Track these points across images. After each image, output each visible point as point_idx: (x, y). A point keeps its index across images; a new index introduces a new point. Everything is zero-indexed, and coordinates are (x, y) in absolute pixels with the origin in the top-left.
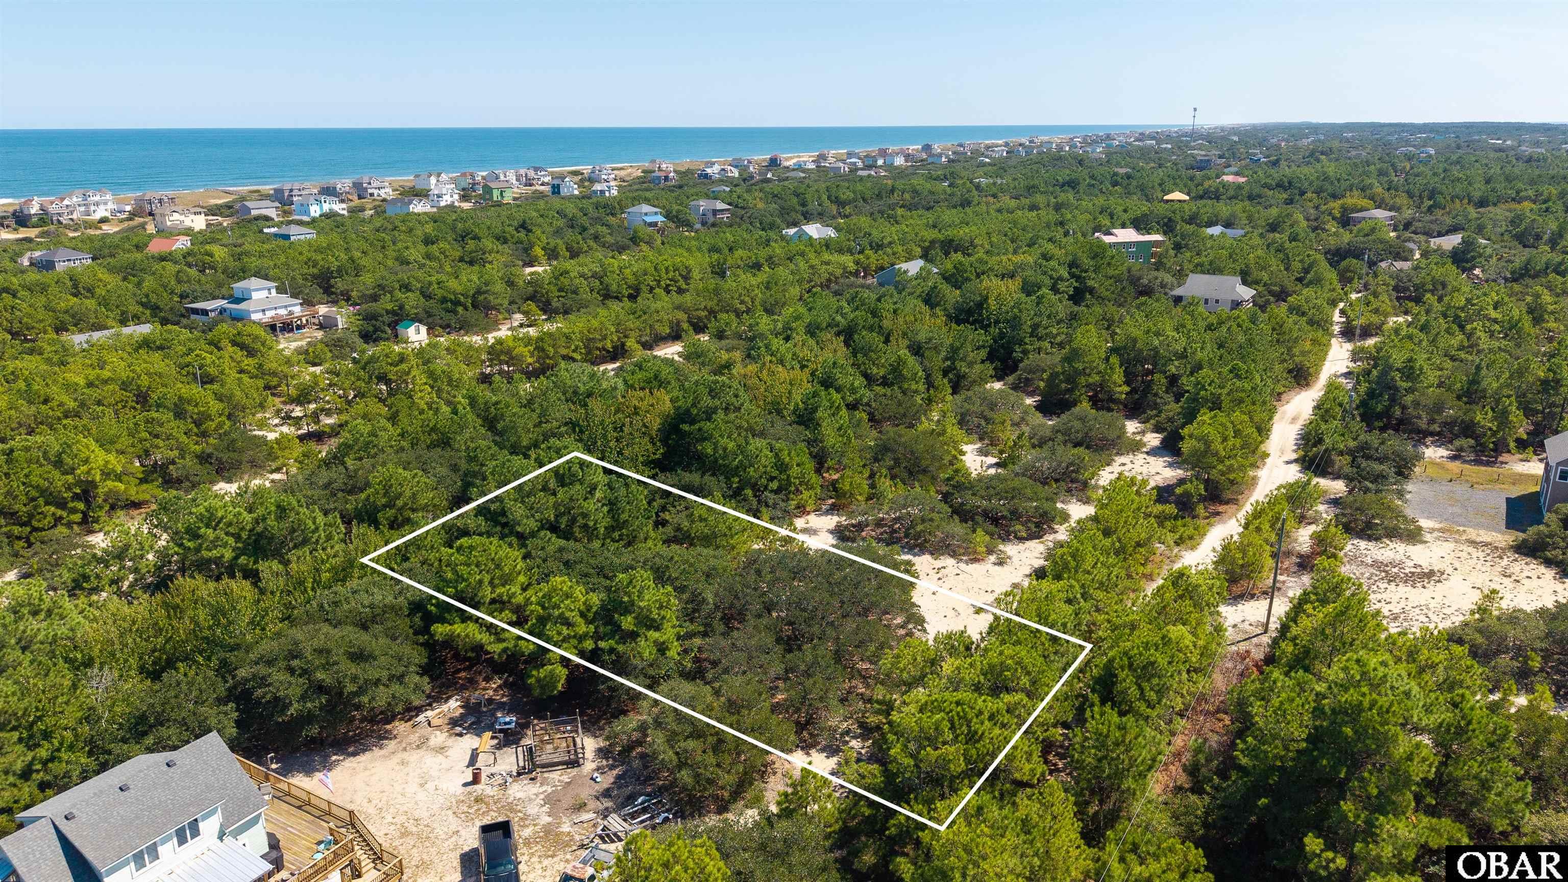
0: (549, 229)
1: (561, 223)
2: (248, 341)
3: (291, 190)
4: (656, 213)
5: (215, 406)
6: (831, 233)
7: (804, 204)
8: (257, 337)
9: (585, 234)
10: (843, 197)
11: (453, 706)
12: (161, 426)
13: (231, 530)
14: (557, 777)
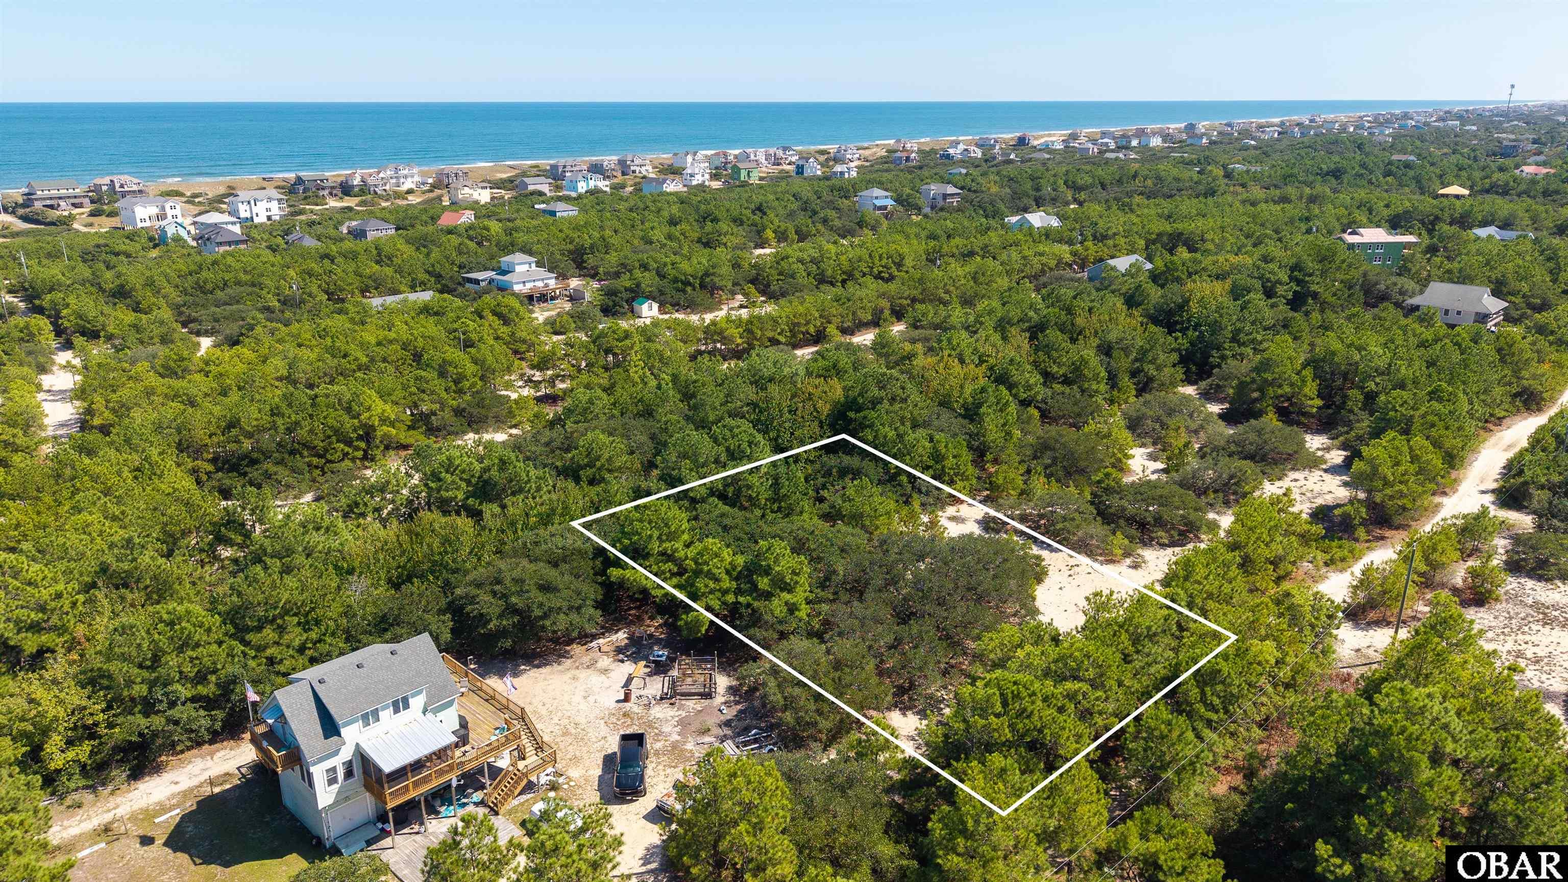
0: (782, 212)
1: (795, 206)
2: (505, 311)
3: (565, 167)
4: (886, 197)
5: (470, 368)
6: (1055, 222)
7: (1038, 189)
8: (512, 309)
9: (816, 218)
10: (1080, 182)
11: (621, 637)
12: (427, 382)
13: (464, 476)
14: (693, 705)
